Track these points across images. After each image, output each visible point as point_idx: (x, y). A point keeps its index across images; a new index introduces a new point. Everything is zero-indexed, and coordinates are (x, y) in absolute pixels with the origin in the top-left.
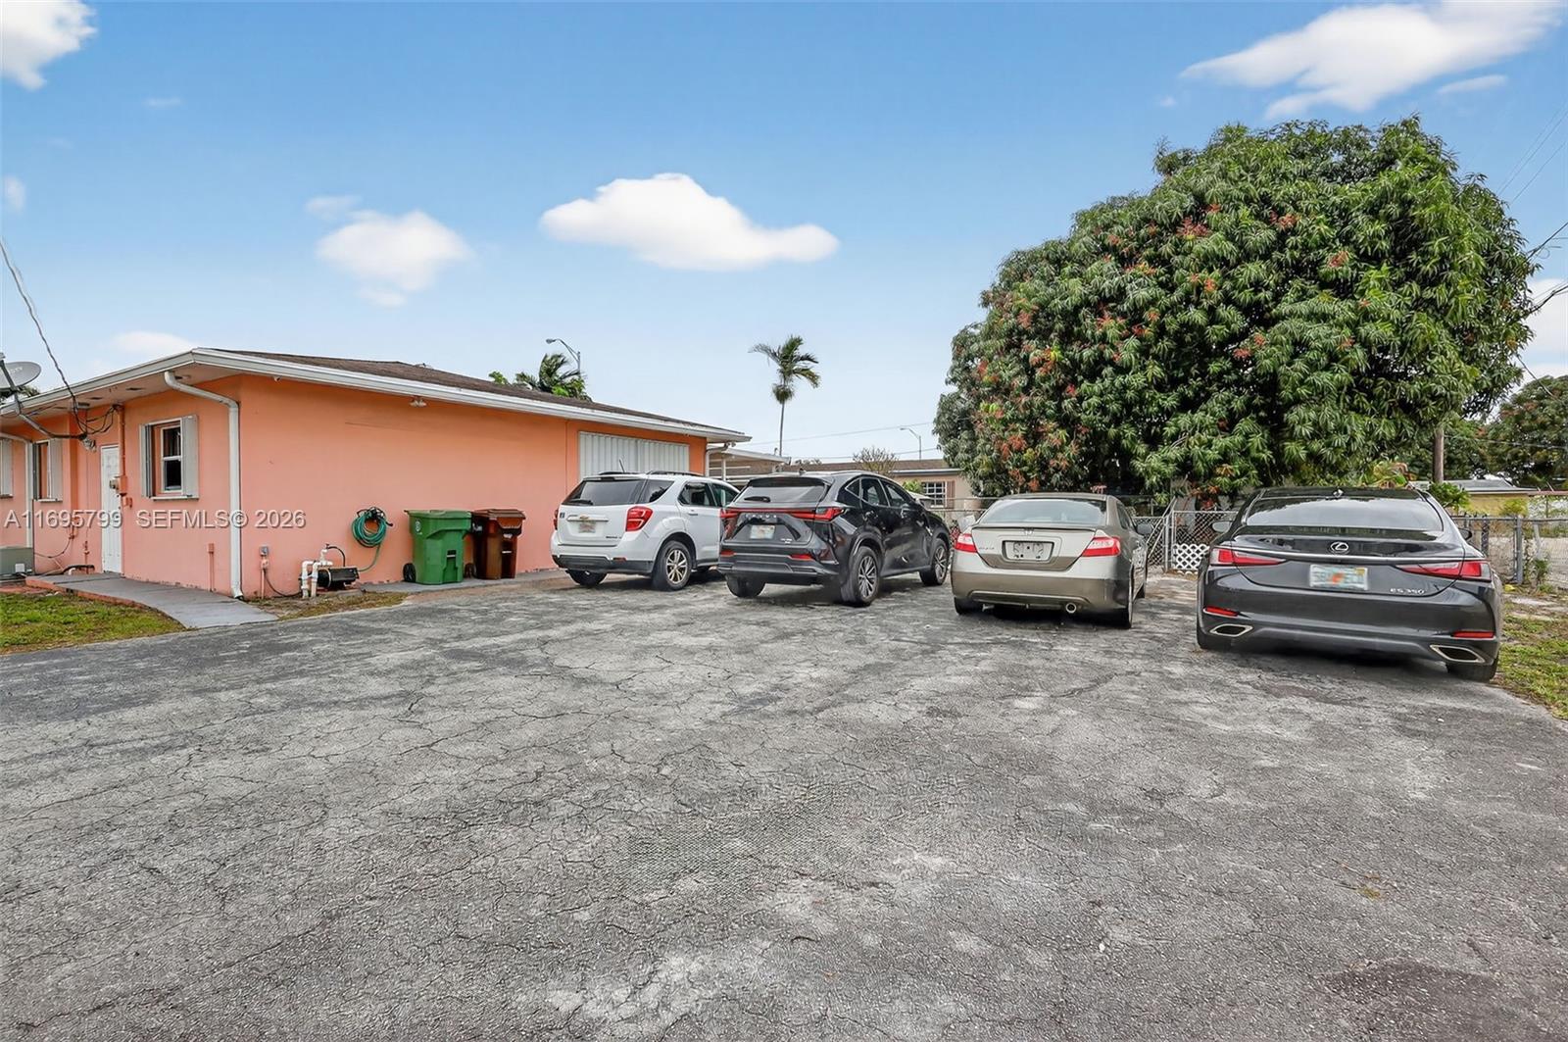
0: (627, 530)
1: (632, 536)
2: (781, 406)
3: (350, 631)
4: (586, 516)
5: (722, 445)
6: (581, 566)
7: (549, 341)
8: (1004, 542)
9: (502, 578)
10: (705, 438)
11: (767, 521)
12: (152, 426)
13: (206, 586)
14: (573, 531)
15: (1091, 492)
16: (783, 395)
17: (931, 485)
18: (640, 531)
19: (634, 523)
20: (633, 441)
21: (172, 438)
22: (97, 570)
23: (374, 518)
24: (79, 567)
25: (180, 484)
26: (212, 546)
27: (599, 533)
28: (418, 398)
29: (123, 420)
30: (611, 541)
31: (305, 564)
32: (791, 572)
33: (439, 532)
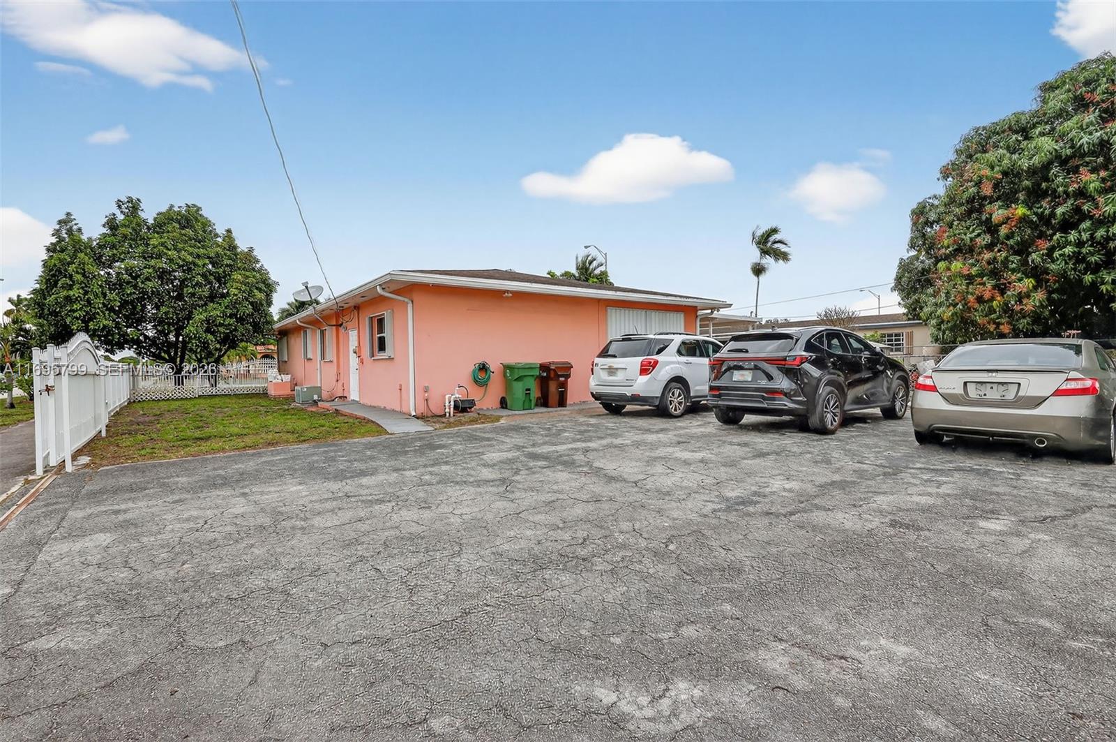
0: (640, 375)
1: (644, 379)
2: (756, 278)
3: (472, 438)
4: (611, 365)
5: (709, 311)
6: (609, 400)
7: (586, 247)
8: (965, 383)
9: (559, 407)
10: (696, 307)
11: (746, 367)
12: (372, 317)
13: (398, 409)
14: (604, 376)
15: (1061, 337)
16: (758, 270)
17: (890, 335)
18: (650, 375)
19: (646, 369)
20: (644, 312)
21: (381, 322)
22: (349, 399)
23: (483, 368)
24: (340, 397)
25: (385, 350)
26: (401, 385)
27: (620, 376)
28: (508, 291)
29: (358, 314)
30: (629, 382)
31: (447, 397)
32: (766, 406)
33: (521, 376)
